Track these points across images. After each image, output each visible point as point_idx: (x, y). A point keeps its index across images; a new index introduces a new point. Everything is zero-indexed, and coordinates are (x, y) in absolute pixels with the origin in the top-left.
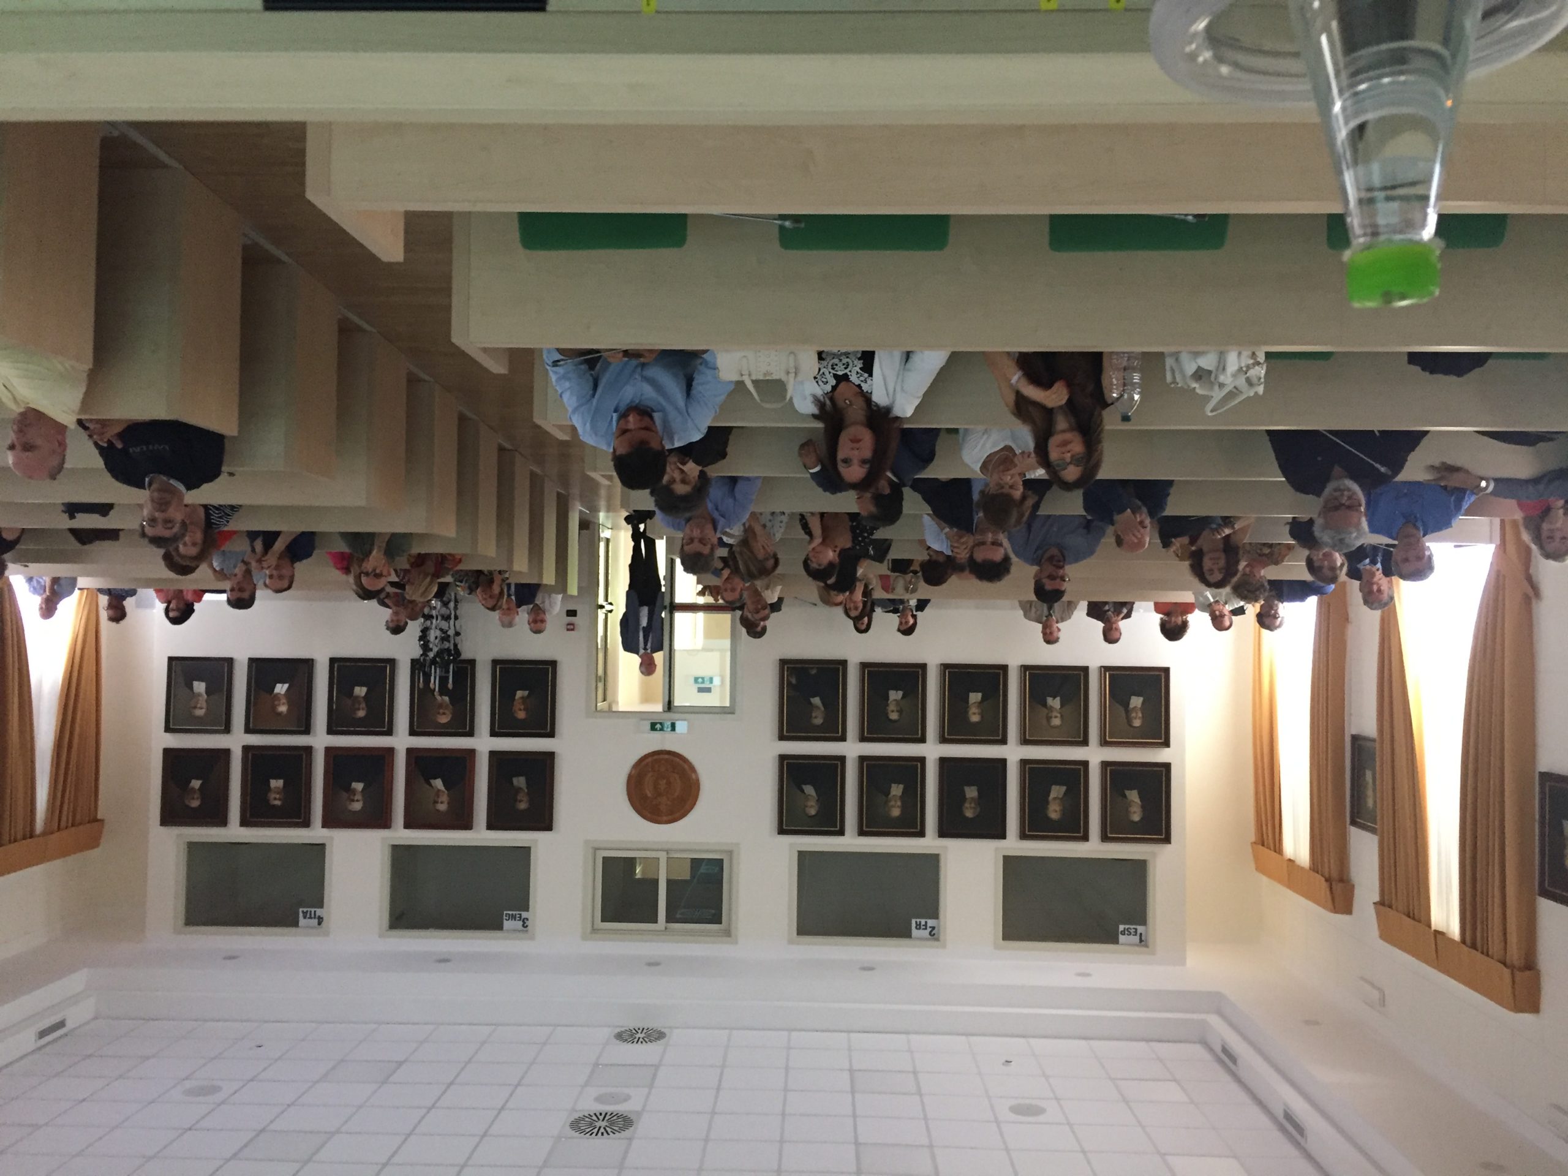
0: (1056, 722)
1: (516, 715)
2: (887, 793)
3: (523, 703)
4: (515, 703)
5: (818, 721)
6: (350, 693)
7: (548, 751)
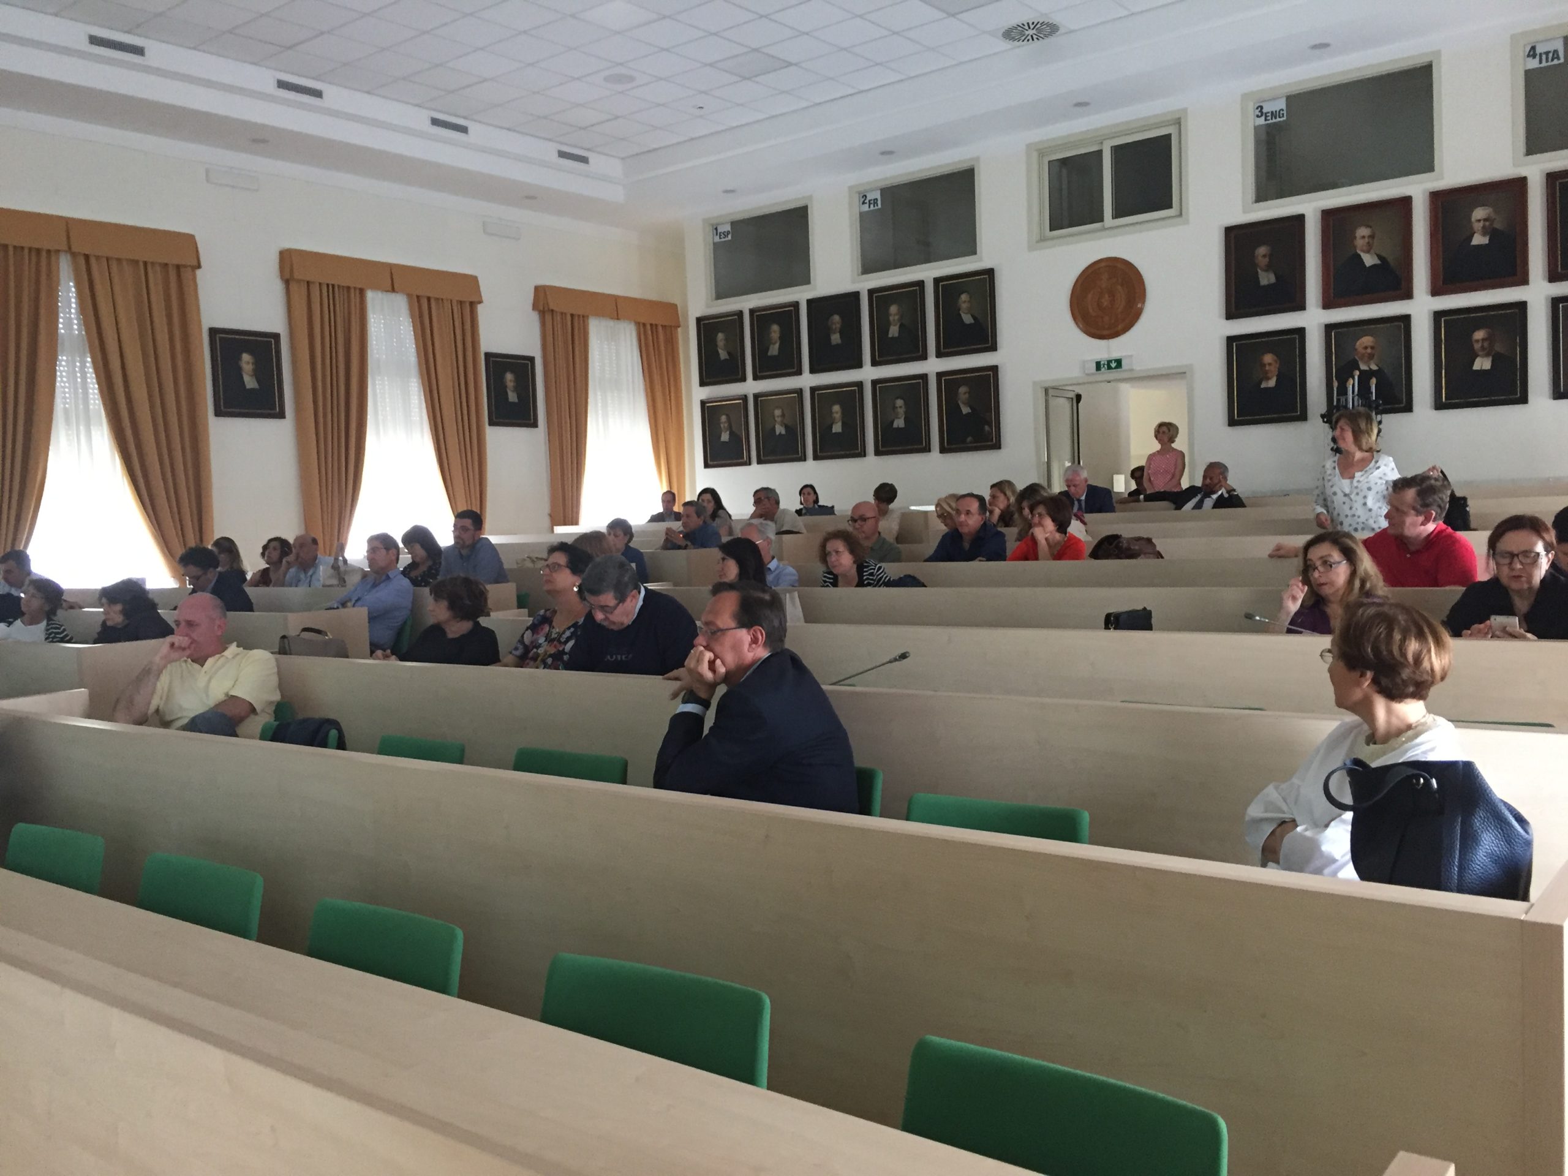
0: (778, 412)
1: (1275, 358)
2: (901, 326)
3: (1266, 372)
4: (1277, 373)
5: (962, 390)
6: (1497, 359)
7: (1235, 320)
